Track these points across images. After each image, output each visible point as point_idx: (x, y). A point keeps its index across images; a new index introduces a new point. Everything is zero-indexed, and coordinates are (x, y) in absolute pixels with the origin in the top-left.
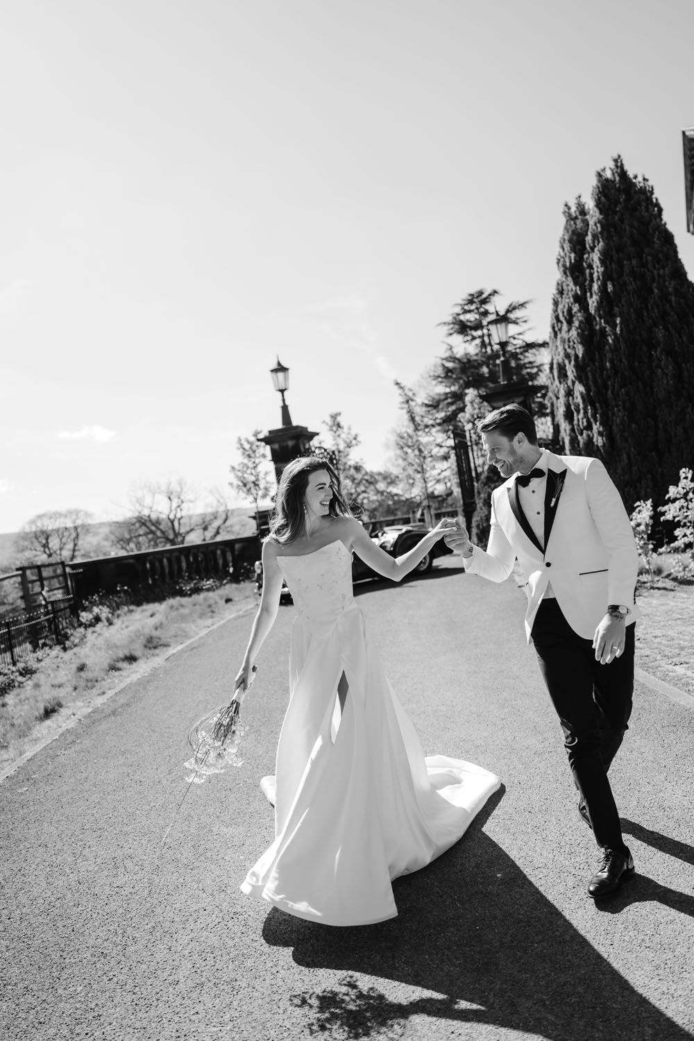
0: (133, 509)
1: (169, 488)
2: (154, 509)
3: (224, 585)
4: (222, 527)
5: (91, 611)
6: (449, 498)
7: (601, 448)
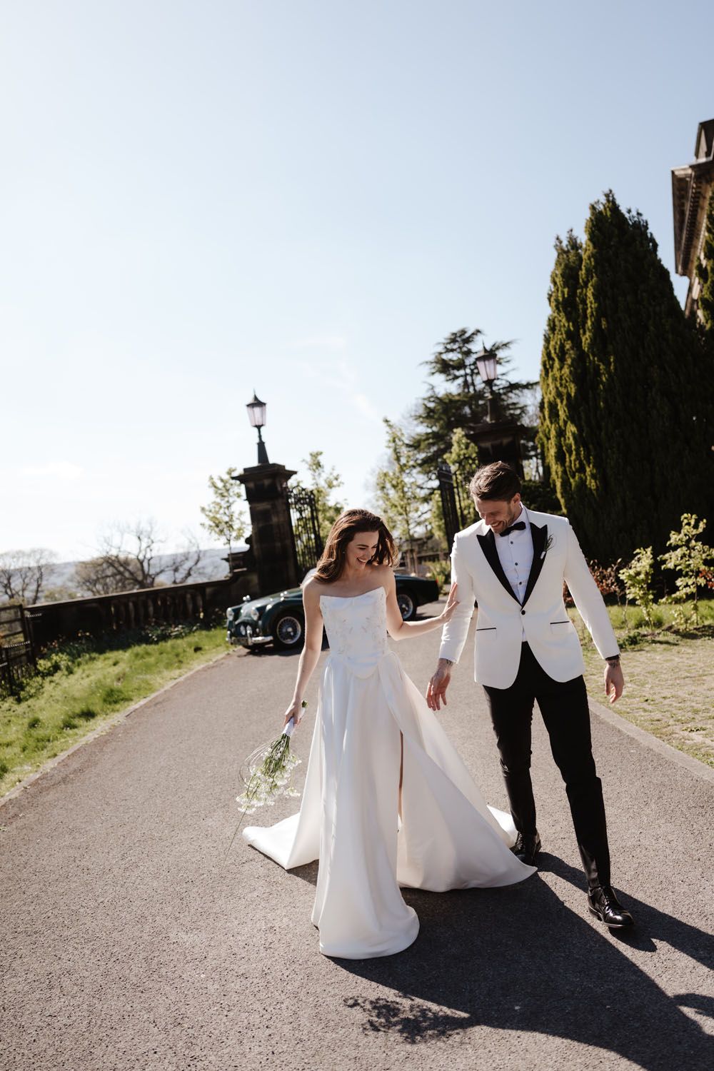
0: (101, 549)
1: (138, 527)
2: (122, 549)
3: (194, 632)
4: (194, 568)
5: (50, 659)
6: (430, 542)
7: (594, 492)
